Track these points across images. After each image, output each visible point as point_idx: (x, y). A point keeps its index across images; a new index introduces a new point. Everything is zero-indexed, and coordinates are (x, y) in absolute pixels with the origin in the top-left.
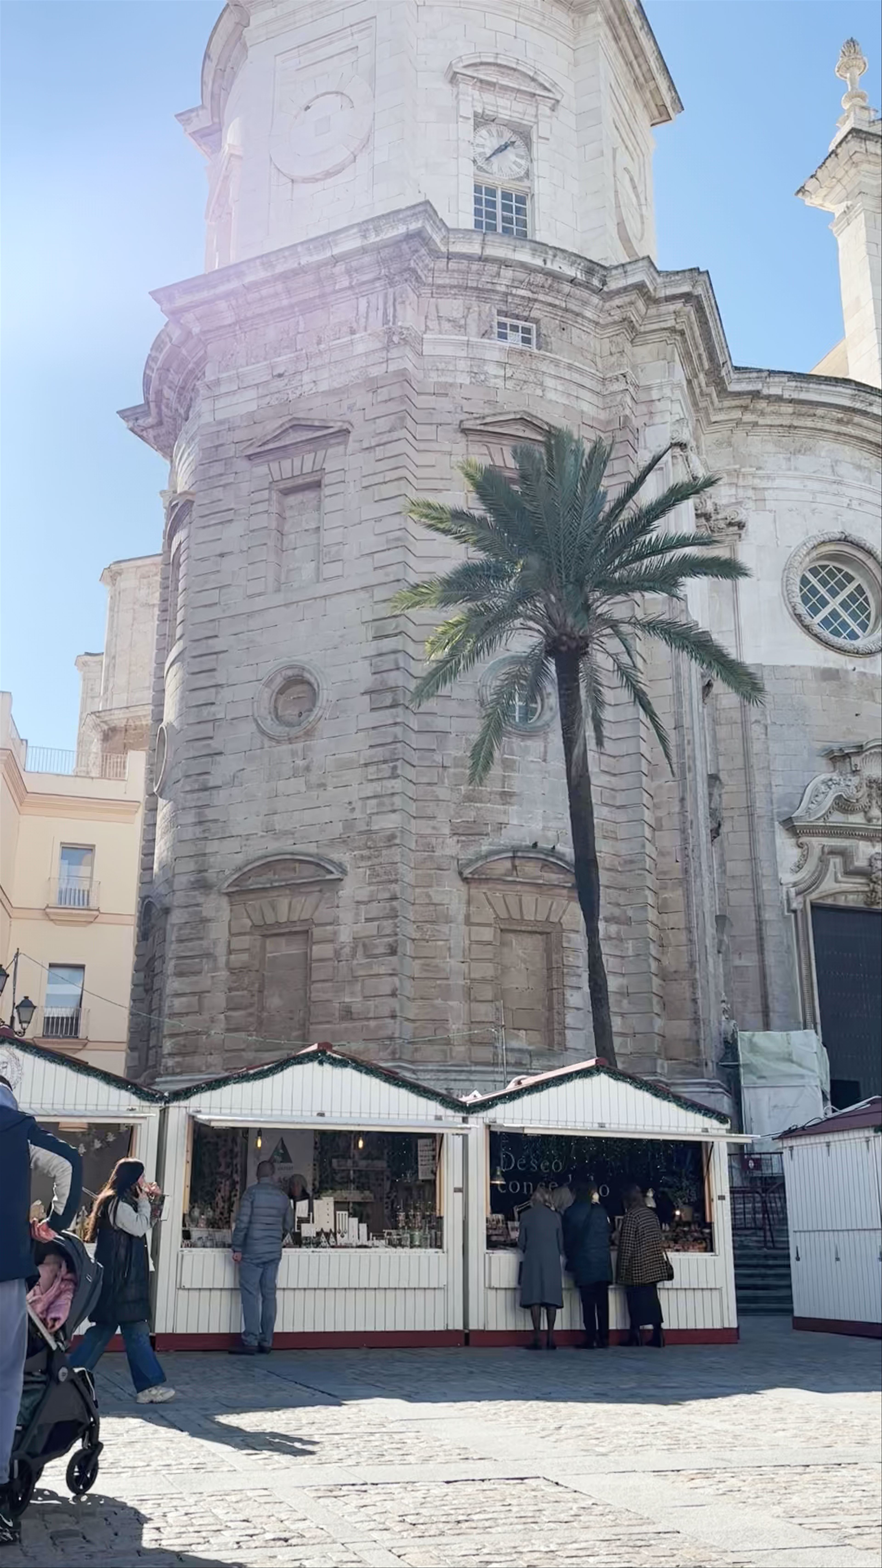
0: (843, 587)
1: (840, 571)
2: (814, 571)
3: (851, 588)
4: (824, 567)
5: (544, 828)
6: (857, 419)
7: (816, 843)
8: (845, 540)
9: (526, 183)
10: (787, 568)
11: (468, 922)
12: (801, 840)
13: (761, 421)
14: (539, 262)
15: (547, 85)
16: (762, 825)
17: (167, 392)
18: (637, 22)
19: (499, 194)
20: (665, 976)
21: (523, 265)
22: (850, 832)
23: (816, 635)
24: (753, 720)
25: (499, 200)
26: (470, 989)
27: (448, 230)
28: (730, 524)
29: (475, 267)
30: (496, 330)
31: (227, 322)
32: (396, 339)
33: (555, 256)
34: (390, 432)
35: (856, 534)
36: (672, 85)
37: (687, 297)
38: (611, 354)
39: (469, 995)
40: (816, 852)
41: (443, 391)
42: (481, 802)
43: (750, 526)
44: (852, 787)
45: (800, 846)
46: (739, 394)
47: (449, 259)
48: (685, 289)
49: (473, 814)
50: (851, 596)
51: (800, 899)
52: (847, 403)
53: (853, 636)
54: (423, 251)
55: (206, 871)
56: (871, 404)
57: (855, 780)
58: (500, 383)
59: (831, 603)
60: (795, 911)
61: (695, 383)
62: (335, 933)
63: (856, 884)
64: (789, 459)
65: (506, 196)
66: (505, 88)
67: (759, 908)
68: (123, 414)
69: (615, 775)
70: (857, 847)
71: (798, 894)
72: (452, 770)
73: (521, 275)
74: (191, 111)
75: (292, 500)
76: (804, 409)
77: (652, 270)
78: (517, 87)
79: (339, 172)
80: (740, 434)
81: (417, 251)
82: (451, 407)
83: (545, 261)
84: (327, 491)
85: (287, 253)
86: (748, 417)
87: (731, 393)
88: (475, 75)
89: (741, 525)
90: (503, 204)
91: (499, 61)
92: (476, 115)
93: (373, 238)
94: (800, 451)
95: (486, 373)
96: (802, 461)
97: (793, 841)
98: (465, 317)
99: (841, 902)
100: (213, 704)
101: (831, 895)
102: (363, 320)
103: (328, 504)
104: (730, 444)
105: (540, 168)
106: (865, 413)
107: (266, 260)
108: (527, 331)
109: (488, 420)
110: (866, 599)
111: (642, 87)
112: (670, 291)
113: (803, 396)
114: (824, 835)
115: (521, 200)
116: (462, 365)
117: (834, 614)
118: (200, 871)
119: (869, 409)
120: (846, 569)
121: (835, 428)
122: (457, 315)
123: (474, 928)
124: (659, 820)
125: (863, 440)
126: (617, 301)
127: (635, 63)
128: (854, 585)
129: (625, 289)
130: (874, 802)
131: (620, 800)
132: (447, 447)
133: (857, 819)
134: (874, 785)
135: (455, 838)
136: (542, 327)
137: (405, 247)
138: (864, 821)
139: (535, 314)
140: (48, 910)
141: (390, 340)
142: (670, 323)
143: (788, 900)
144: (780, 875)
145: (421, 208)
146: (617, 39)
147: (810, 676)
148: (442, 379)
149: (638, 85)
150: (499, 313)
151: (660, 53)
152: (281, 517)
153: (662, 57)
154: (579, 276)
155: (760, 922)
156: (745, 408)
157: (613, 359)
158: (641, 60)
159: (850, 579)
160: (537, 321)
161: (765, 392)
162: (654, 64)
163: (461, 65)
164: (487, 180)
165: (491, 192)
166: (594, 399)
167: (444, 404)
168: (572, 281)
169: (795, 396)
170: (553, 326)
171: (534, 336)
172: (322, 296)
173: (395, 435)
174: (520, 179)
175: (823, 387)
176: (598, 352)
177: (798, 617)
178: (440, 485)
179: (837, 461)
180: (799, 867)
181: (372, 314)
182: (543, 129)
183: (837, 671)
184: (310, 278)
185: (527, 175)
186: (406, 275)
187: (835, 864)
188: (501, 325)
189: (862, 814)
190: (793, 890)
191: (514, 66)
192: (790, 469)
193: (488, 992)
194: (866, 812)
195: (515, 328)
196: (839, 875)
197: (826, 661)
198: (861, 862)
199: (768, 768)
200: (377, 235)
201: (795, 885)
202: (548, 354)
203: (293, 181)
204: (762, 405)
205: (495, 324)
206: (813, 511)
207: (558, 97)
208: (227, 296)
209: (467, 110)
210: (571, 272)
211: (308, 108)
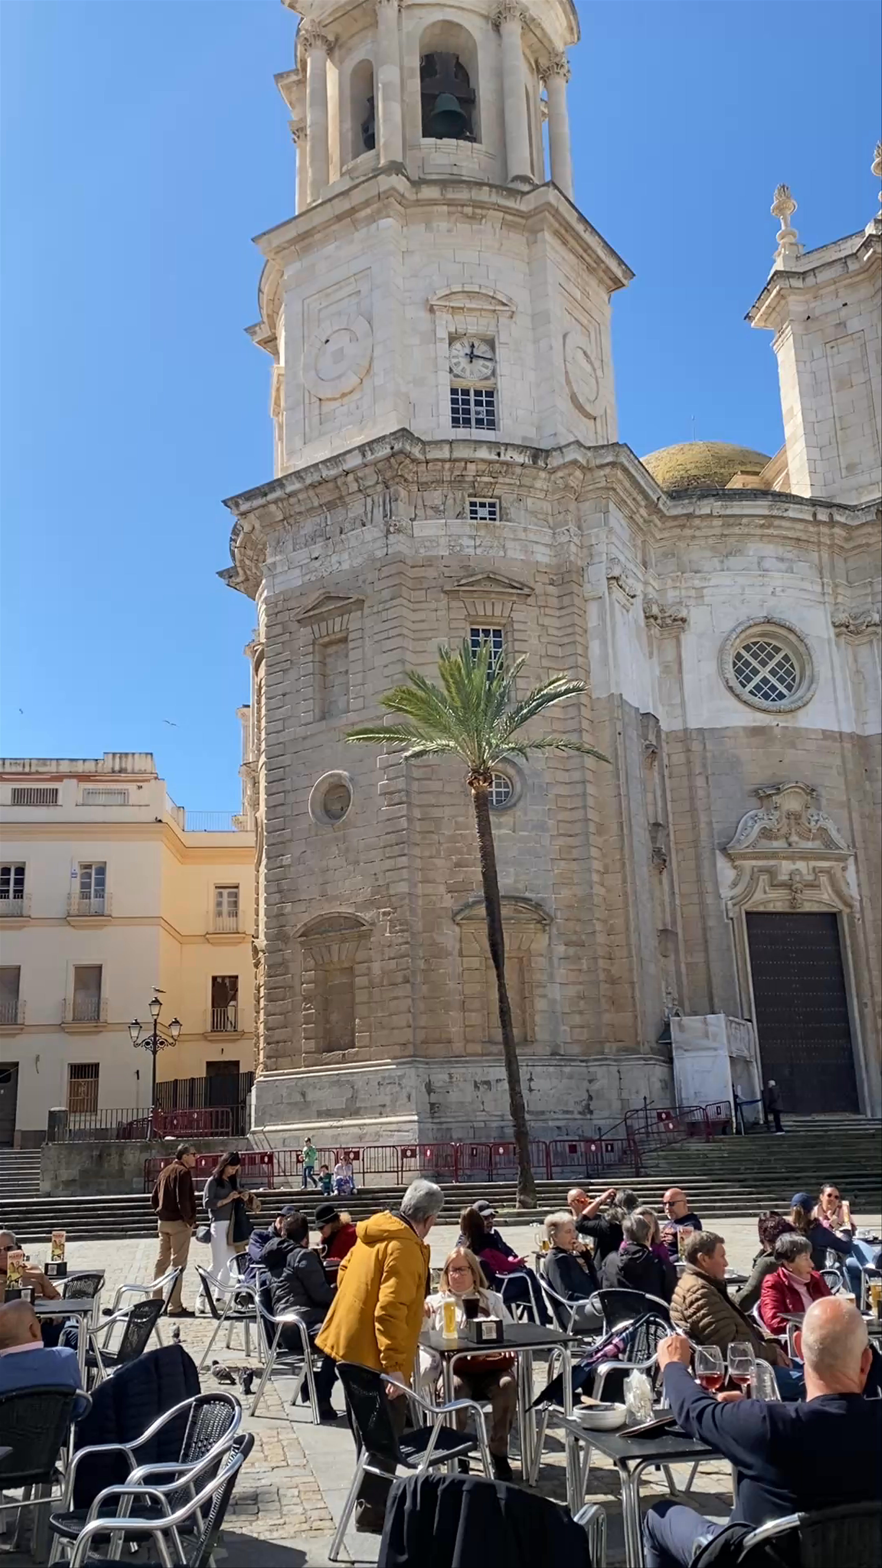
0: (771, 657)
1: (769, 644)
2: (747, 648)
3: (778, 658)
4: (755, 644)
5: (516, 881)
6: (777, 522)
7: (748, 864)
8: (769, 621)
9: (492, 380)
10: (722, 651)
11: (461, 955)
12: (736, 863)
13: (697, 533)
14: (494, 457)
15: (505, 301)
16: (706, 854)
17: (247, 562)
18: (580, 228)
19: (472, 393)
20: (613, 981)
21: (483, 461)
22: (774, 855)
23: (745, 702)
24: (697, 773)
25: (472, 398)
26: (464, 1002)
27: (423, 443)
28: (675, 620)
29: (447, 466)
30: (468, 508)
31: (278, 519)
32: (392, 529)
33: (506, 450)
34: (391, 599)
35: (777, 616)
36: (621, 262)
37: (613, 464)
38: (559, 513)
39: (463, 1007)
40: (748, 872)
41: (429, 562)
42: (467, 867)
43: (692, 620)
44: (774, 820)
45: (735, 867)
46: (675, 518)
47: (427, 463)
48: (610, 459)
49: (462, 876)
50: (779, 665)
51: (737, 908)
52: (766, 512)
53: (781, 696)
54: (408, 461)
55: (284, 926)
56: (786, 510)
57: (777, 814)
58: (471, 551)
59: (762, 672)
60: (732, 919)
61: (637, 517)
62: (369, 968)
63: (782, 893)
64: (722, 562)
65: (478, 393)
66: (471, 310)
67: (703, 918)
68: (221, 574)
69: (571, 836)
70: (781, 866)
71: (734, 905)
72: (445, 846)
73: (482, 467)
74: (255, 325)
75: (331, 650)
76: (732, 520)
77: (582, 449)
78: (480, 307)
79: (351, 392)
80: (682, 545)
81: (402, 462)
82: (436, 575)
83: (499, 454)
84: (351, 645)
85: (312, 470)
86: (688, 532)
87: (670, 517)
88: (447, 304)
89: (683, 620)
90: (475, 400)
91: (466, 289)
92: (450, 334)
93: (370, 457)
94: (731, 553)
95: (461, 545)
96: (732, 561)
97: (729, 864)
98: (444, 504)
99: (770, 908)
100: (283, 804)
101: (761, 903)
102: (369, 515)
103: (352, 655)
104: (673, 555)
105: (503, 368)
106: (783, 518)
107: (298, 475)
108: (492, 505)
109: (463, 582)
110: (792, 666)
111: (594, 269)
112: (599, 461)
113: (729, 512)
114: (755, 858)
115: (490, 394)
116: (443, 541)
117: (765, 681)
118: (281, 927)
119: (785, 514)
120: (774, 643)
121: (759, 531)
122: (438, 502)
123: (464, 959)
124: (606, 867)
125: (786, 538)
126: (560, 474)
127: (585, 255)
128: (781, 654)
129: (565, 466)
130: (793, 830)
131: (575, 853)
132: (433, 605)
133: (778, 844)
134: (792, 817)
135: (449, 895)
136: (503, 502)
137: (392, 460)
138: (786, 846)
139: (496, 493)
140: (208, 936)
141: (388, 531)
142: (603, 484)
143: (727, 910)
144: (721, 891)
145: (400, 433)
146: (565, 243)
147: (742, 733)
148: (429, 554)
149: (590, 270)
150: (469, 496)
151: (605, 242)
152: (323, 663)
153: (608, 245)
154: (527, 461)
155: (704, 929)
156: (683, 527)
157: (561, 517)
158: (590, 251)
159: (777, 650)
160: (499, 498)
161: (697, 513)
162: (601, 253)
163: (436, 298)
164: (461, 384)
165: (466, 392)
166: (547, 551)
167: (431, 573)
168: (522, 465)
169: (722, 512)
170: (511, 500)
171: (497, 509)
172: (341, 498)
173: (395, 602)
174: (487, 378)
175: (744, 503)
176: (550, 512)
177: (731, 689)
178: (430, 634)
179: (763, 557)
180: (735, 884)
181: (375, 511)
182: (503, 337)
183: (764, 728)
184: (331, 485)
185: (494, 373)
186: (397, 480)
187: (764, 880)
188: (473, 504)
189: (784, 840)
190: (730, 902)
191: (477, 290)
192: (723, 570)
193: (477, 1004)
194: (787, 838)
195: (483, 505)
196: (767, 888)
197: (754, 721)
198: (783, 877)
199: (709, 808)
200: (372, 454)
201: (732, 898)
202: (508, 523)
203: (320, 400)
204: (697, 522)
205: (467, 503)
206: (743, 602)
207: (514, 309)
208: (275, 502)
209: (443, 334)
210: (520, 458)
211: (327, 341)
